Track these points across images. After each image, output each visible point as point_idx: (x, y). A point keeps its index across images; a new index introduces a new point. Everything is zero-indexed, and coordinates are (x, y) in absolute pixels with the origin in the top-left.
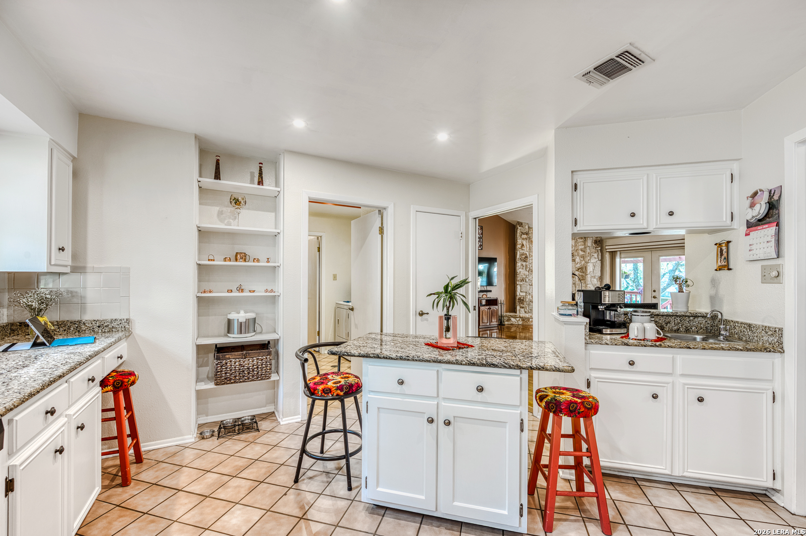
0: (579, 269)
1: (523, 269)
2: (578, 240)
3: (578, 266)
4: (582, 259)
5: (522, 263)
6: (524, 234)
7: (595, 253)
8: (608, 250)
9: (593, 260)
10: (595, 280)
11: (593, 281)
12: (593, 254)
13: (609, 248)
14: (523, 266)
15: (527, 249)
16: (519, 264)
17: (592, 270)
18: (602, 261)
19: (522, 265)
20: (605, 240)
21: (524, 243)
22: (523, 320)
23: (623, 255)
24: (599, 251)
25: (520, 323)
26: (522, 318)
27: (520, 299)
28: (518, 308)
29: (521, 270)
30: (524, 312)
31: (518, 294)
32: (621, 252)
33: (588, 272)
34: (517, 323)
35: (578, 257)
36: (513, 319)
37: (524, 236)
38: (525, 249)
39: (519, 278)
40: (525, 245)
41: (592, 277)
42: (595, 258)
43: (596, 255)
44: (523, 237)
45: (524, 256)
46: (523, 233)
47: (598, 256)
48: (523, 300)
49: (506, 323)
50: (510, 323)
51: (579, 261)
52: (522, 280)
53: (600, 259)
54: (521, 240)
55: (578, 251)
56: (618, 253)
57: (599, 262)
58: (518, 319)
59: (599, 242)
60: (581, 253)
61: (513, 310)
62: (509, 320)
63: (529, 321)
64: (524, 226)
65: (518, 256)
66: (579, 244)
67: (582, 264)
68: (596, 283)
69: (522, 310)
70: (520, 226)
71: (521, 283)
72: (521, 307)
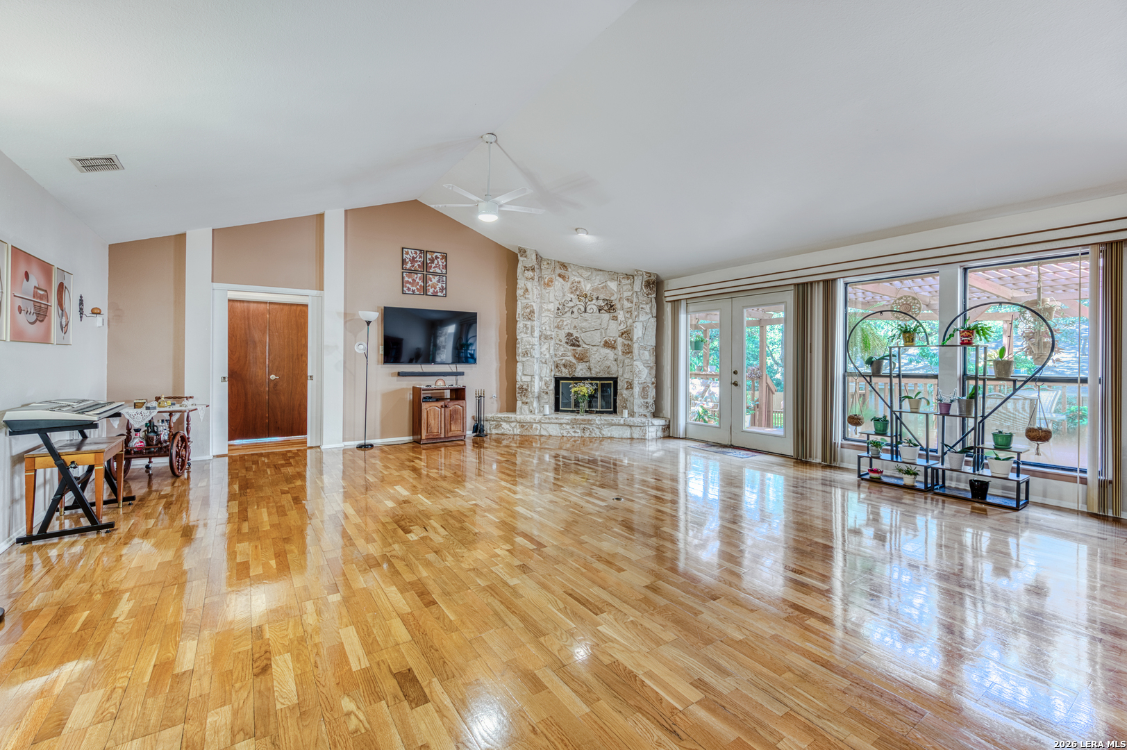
0: (623, 334)
1: (526, 333)
2: (623, 281)
3: (622, 327)
4: (628, 315)
5: (525, 323)
6: (528, 270)
7: (647, 304)
8: (668, 299)
9: (643, 318)
10: (647, 353)
11: (643, 354)
12: (643, 306)
13: (669, 295)
14: (527, 328)
15: (533, 297)
16: (520, 325)
17: (641, 335)
18: (659, 317)
19: (525, 326)
20: (666, 282)
21: (529, 285)
22: (522, 426)
23: (691, 308)
24: (653, 300)
25: (518, 431)
26: (520, 422)
27: (521, 388)
28: (519, 404)
29: (523, 335)
30: (527, 412)
31: (518, 378)
32: (689, 301)
33: (635, 338)
34: (511, 432)
35: (621, 312)
36: (504, 425)
37: (530, 274)
38: (530, 296)
39: (520, 350)
40: (530, 290)
41: (642, 347)
42: (646, 313)
43: (647, 308)
44: (526, 275)
45: (528, 310)
46: (526, 269)
47: (651, 309)
48: (526, 390)
49: (494, 432)
50: (500, 432)
51: (623, 319)
52: (526, 354)
53: (655, 315)
54: (523, 282)
55: (622, 302)
56: (683, 303)
57: (653, 321)
58: (513, 424)
59: (656, 285)
60: (627, 304)
61: (512, 408)
62: (498, 426)
63: (532, 428)
64: (528, 256)
65: (519, 311)
66: (625, 288)
67: (628, 324)
68: (648, 358)
69: (526, 407)
70: (521, 256)
71: (524, 359)
72: (523, 403)
